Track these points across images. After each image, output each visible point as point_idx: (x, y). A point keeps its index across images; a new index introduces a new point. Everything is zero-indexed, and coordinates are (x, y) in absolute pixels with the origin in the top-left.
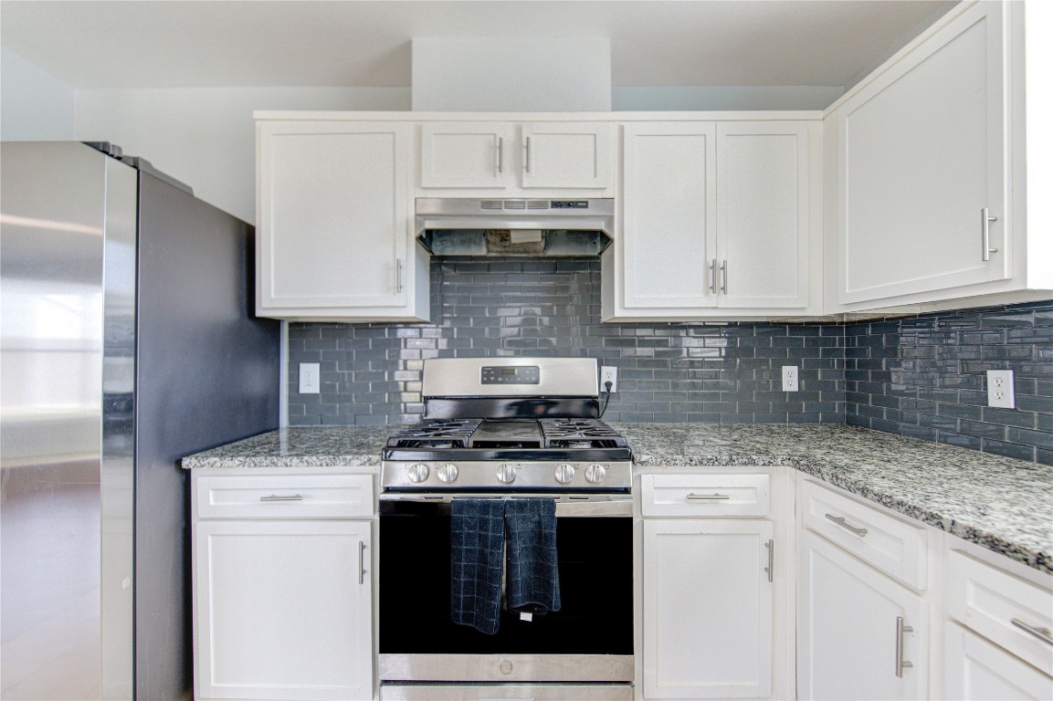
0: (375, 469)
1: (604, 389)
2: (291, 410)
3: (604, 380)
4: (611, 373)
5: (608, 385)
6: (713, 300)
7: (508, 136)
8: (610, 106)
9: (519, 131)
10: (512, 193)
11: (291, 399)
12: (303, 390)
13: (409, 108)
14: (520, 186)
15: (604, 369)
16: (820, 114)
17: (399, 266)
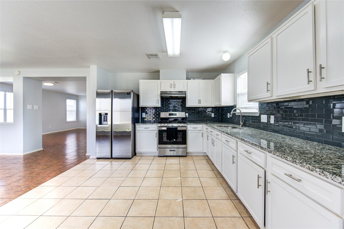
0: (157, 125)
1: (186, 117)
2: (141, 120)
3: (186, 115)
4: (187, 114)
5: (187, 116)
6: (199, 105)
7: (172, 83)
8: (186, 79)
9: (174, 82)
10: (173, 91)
11: (141, 118)
12: (143, 117)
13: (159, 79)
14: (174, 89)
15: (186, 114)
16: (213, 80)
17: (158, 100)
